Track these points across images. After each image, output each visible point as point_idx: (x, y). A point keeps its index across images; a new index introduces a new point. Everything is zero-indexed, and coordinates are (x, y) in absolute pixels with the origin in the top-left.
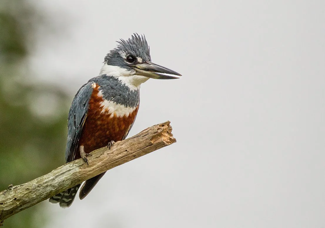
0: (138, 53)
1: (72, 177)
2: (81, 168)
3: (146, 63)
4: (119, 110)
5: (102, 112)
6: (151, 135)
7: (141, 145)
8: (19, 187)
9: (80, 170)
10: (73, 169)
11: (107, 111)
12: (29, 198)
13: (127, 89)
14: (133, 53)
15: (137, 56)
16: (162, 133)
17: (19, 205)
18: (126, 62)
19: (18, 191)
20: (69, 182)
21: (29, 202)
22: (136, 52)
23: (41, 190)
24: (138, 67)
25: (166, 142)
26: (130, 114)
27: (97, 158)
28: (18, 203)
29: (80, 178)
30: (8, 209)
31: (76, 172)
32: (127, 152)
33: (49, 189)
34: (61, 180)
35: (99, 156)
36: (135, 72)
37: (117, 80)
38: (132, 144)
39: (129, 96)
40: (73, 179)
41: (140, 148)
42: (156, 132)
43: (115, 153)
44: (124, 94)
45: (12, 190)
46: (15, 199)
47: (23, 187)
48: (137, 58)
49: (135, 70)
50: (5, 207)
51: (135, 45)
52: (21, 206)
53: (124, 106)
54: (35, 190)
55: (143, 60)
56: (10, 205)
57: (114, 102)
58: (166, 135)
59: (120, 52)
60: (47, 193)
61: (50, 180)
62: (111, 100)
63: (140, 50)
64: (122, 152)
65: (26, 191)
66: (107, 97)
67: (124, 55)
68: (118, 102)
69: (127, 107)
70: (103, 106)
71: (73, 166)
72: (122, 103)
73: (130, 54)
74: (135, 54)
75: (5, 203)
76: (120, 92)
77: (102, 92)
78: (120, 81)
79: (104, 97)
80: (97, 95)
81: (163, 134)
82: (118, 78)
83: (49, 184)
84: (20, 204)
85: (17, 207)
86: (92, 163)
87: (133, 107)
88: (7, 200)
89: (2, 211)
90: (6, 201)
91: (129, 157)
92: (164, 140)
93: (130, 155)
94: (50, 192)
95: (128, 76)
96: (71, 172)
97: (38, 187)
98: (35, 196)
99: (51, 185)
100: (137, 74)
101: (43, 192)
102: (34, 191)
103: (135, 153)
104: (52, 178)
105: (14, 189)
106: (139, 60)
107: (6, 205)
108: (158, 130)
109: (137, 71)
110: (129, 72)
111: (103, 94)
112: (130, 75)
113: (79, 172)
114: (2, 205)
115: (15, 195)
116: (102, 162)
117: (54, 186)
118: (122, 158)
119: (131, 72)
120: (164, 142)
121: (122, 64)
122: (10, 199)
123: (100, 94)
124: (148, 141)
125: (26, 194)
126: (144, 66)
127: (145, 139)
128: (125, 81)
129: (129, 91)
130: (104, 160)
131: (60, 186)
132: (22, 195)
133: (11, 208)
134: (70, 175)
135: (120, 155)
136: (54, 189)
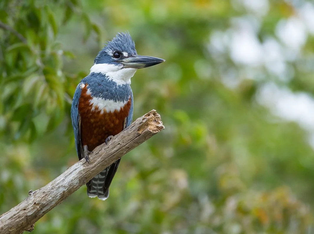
0: (123, 48)
1: (79, 176)
2: (84, 166)
3: (131, 56)
4: (108, 105)
5: (92, 110)
6: (138, 126)
7: (131, 137)
8: (38, 192)
9: (84, 168)
10: (78, 168)
11: (97, 108)
12: (46, 201)
13: (114, 83)
14: (118, 49)
15: (123, 51)
16: (148, 123)
17: (39, 209)
18: (113, 58)
19: (37, 195)
20: (77, 181)
21: (47, 205)
22: (121, 48)
23: (55, 192)
24: (125, 61)
25: (153, 130)
26: (121, 109)
27: (96, 155)
28: (38, 207)
29: (85, 175)
30: (31, 214)
31: (81, 171)
32: (120, 145)
33: (61, 190)
34: (69, 180)
35: (98, 153)
36: (122, 66)
37: (104, 76)
38: (123, 136)
39: (116, 90)
40: (80, 177)
41: (130, 140)
42: (141, 123)
43: (111, 147)
44: (111, 89)
45: (32, 195)
46: (35, 203)
47: (41, 191)
48: (123, 53)
49: (122, 64)
50: (28, 212)
51: (120, 42)
52: (41, 209)
53: (113, 100)
54: (50, 192)
55: (129, 54)
56: (32, 210)
57: (102, 98)
58: (153, 124)
59: (107, 51)
60: (61, 194)
61: (61, 181)
62: (99, 97)
63: (125, 45)
64: (116, 146)
65: (43, 194)
66: (95, 94)
67: (110, 53)
68: (106, 97)
69: (116, 101)
70: (92, 104)
71: (78, 165)
72: (111, 98)
73: (116, 51)
74: (121, 49)
75: (27, 209)
76: (107, 88)
77: (90, 89)
78: (107, 77)
79: (92, 94)
80: (87, 94)
81: (150, 123)
82: (105, 74)
83: (60, 185)
84: (39, 207)
85: (38, 211)
86: (92, 160)
87: (123, 101)
88: (29, 205)
89: (27, 216)
90: (27, 206)
91: (123, 149)
92: (150, 129)
93: (124, 148)
94: (63, 193)
95: (116, 71)
96: (77, 171)
97: (52, 189)
98: (51, 198)
99: (62, 186)
100: (125, 68)
101: (57, 194)
102: (49, 194)
103: (127, 145)
104: (62, 179)
105: (33, 194)
106: (125, 54)
107: (29, 210)
108: (143, 120)
109: (124, 65)
110: (117, 67)
111: (91, 91)
112: (118, 69)
113: (83, 170)
114: (25, 211)
115: (34, 200)
116: (101, 157)
117: (64, 186)
118: (118, 152)
119: (118, 66)
120: (150, 131)
121: (110, 61)
122: (31, 204)
123: (89, 92)
124: (135, 132)
125: (43, 197)
126: (130, 59)
127: (133, 130)
128: (113, 77)
129: (116, 86)
130: (103, 155)
131: (70, 185)
132: (40, 199)
133: (33, 212)
134: (77, 174)
135: (115, 149)
136: (66, 189)
